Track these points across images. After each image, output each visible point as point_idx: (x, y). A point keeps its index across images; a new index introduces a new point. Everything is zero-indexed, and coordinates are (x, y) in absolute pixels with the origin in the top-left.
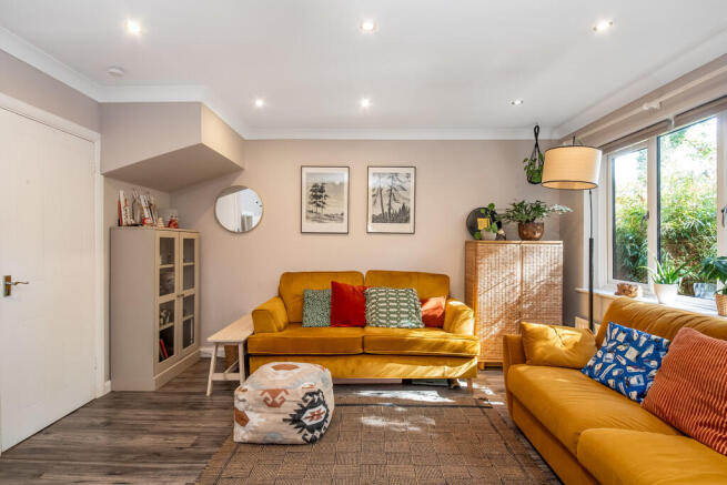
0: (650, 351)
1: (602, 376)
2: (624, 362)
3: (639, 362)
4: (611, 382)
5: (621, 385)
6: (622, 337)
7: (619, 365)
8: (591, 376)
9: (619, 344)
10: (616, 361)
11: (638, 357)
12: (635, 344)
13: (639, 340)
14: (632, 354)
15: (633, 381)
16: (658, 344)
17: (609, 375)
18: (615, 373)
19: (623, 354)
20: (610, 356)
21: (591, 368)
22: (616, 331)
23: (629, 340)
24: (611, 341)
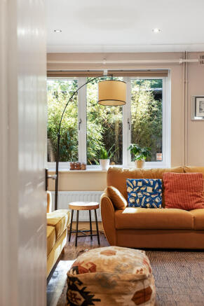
0: (157, 186)
1: (142, 204)
2: (148, 194)
3: (155, 192)
4: (148, 205)
5: (154, 204)
6: (140, 184)
7: (147, 197)
8: (136, 206)
9: (140, 187)
10: (144, 195)
11: (153, 190)
12: (149, 185)
13: (149, 183)
14: (150, 190)
15: (157, 200)
16: (158, 181)
17: (146, 203)
18: (148, 200)
19: (145, 191)
20: (139, 194)
21: (134, 203)
22: (135, 182)
23: (144, 184)
24: (134, 187)
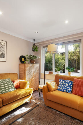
0: (70, 83)
1: (63, 90)
2: (66, 86)
3: (69, 86)
4: (65, 91)
5: (67, 91)
6: (63, 82)
8: (60, 91)
10: (64, 86)
12: (67, 83)
15: (69, 90)
18: (65, 89)
20: (62, 86)
21: (60, 89)
22: (62, 81)
23: (65, 82)
24: (61, 83)
